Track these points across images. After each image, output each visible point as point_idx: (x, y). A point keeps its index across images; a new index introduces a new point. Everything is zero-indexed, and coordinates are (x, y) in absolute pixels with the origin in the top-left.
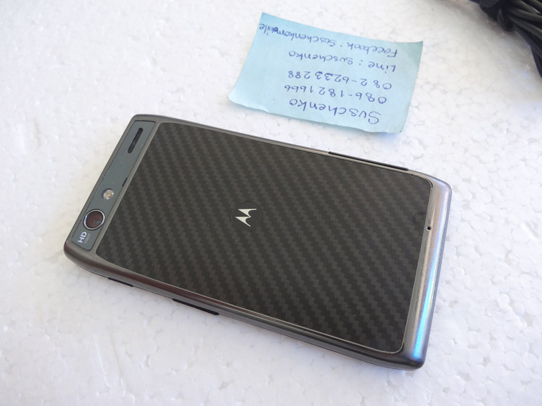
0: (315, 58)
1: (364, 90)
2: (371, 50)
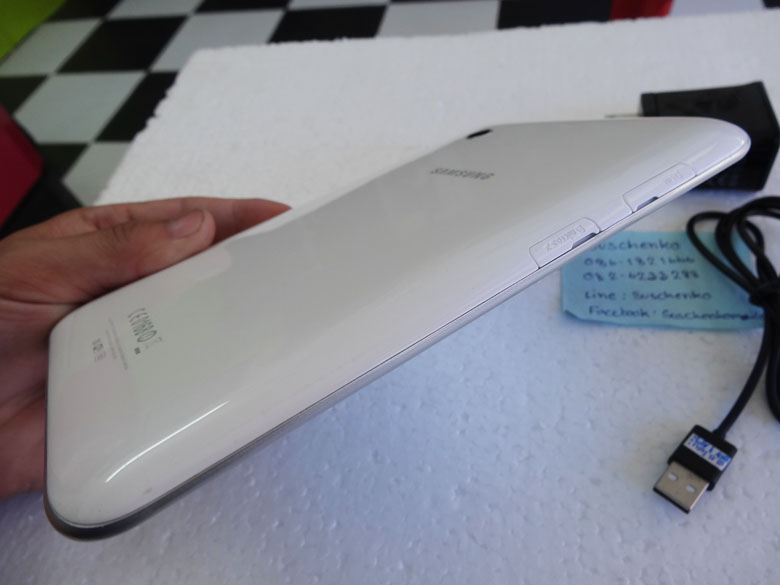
0: (678, 296)
1: (609, 269)
2: (619, 312)
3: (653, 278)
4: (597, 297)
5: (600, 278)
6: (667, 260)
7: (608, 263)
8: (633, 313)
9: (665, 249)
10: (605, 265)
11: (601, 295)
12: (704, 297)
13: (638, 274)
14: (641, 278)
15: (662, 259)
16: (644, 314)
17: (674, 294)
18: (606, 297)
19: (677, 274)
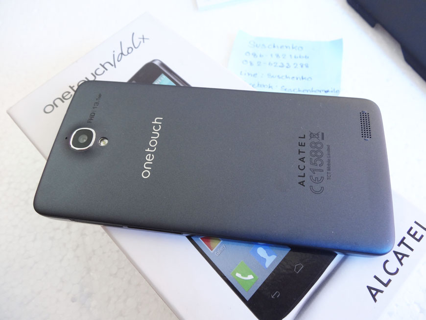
0: (293, 77)
1: (258, 59)
2: (256, 85)
3: (282, 66)
4: (247, 75)
5: (251, 64)
6: (293, 56)
7: (259, 56)
8: (264, 86)
9: (294, 49)
10: (257, 57)
11: (249, 74)
12: (308, 79)
13: (274, 63)
14: (275, 66)
15: (291, 56)
16: (269, 87)
17: (291, 77)
18: (252, 76)
19: (297, 65)
